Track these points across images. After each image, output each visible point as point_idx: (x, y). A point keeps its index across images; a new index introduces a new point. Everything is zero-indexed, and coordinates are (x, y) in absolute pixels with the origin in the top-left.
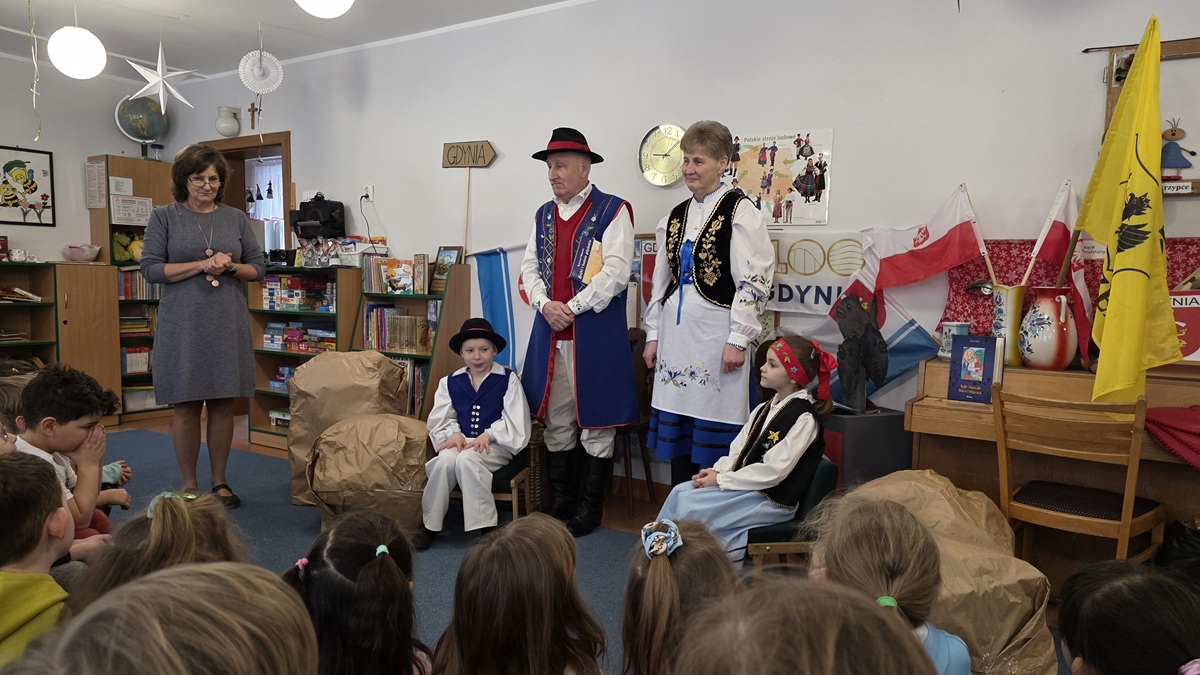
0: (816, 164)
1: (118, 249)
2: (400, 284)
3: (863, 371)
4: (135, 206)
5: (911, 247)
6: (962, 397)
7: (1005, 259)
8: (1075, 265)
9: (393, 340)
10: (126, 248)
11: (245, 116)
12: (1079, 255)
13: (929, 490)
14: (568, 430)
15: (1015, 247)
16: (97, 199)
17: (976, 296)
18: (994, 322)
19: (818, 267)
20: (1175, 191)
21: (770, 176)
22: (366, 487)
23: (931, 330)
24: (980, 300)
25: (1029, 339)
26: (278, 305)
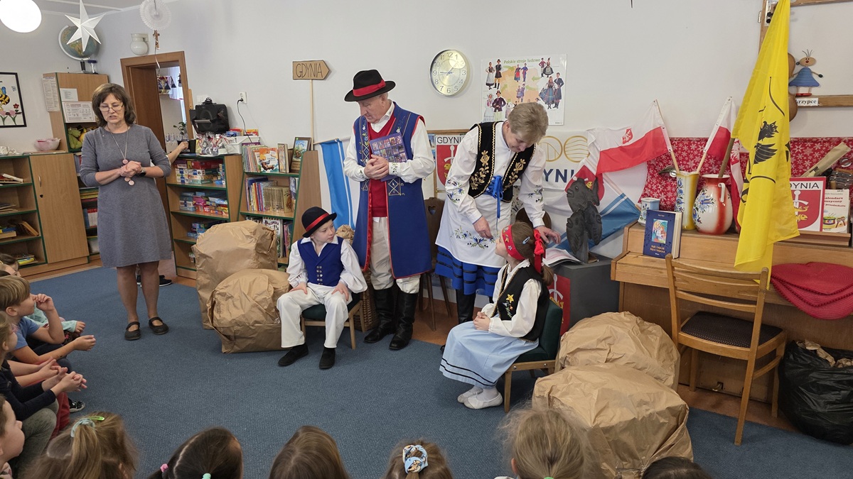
0: (555, 81)
1: (73, 140)
2: (269, 165)
3: (586, 233)
4: (81, 108)
5: (621, 144)
6: (652, 254)
7: (686, 152)
8: (733, 160)
9: (268, 205)
10: (78, 138)
11: (152, 40)
12: (735, 153)
13: (620, 331)
14: (388, 275)
15: (694, 143)
16: (53, 105)
17: (666, 177)
18: (677, 198)
19: (557, 156)
20: (806, 105)
21: (523, 89)
22: (249, 323)
23: (635, 202)
24: (670, 180)
25: (699, 213)
26: (187, 180)
